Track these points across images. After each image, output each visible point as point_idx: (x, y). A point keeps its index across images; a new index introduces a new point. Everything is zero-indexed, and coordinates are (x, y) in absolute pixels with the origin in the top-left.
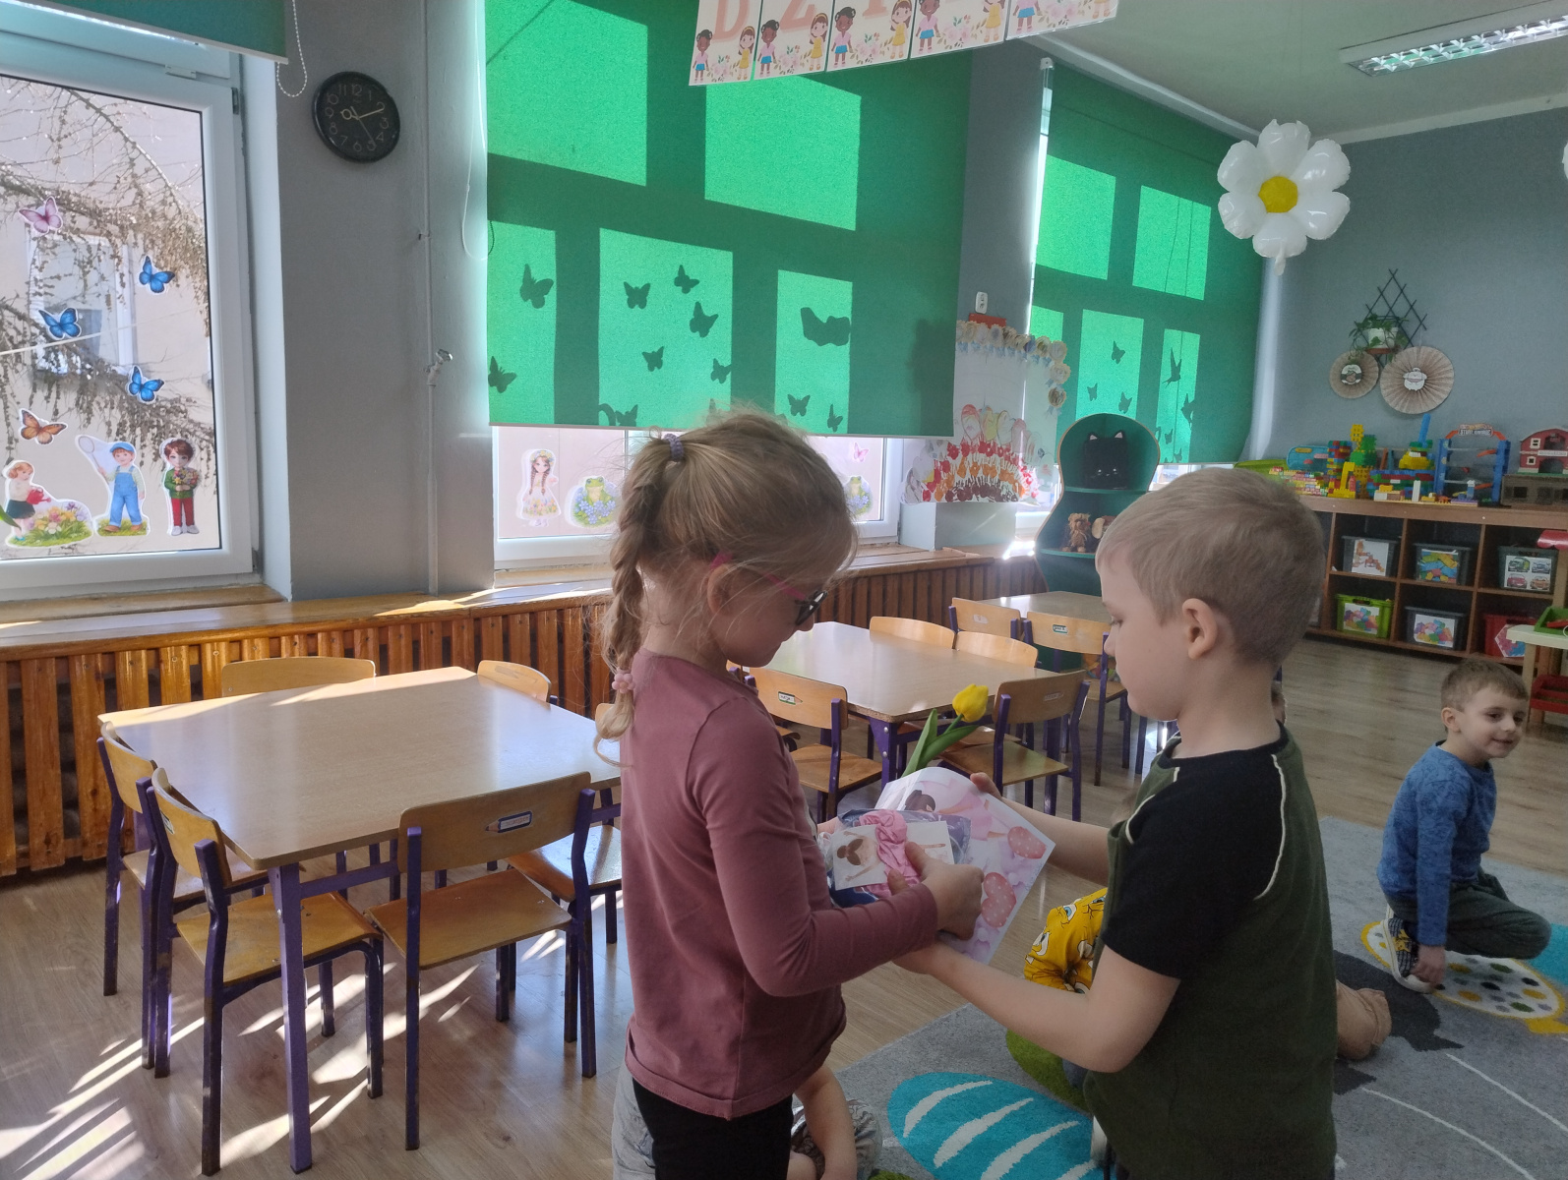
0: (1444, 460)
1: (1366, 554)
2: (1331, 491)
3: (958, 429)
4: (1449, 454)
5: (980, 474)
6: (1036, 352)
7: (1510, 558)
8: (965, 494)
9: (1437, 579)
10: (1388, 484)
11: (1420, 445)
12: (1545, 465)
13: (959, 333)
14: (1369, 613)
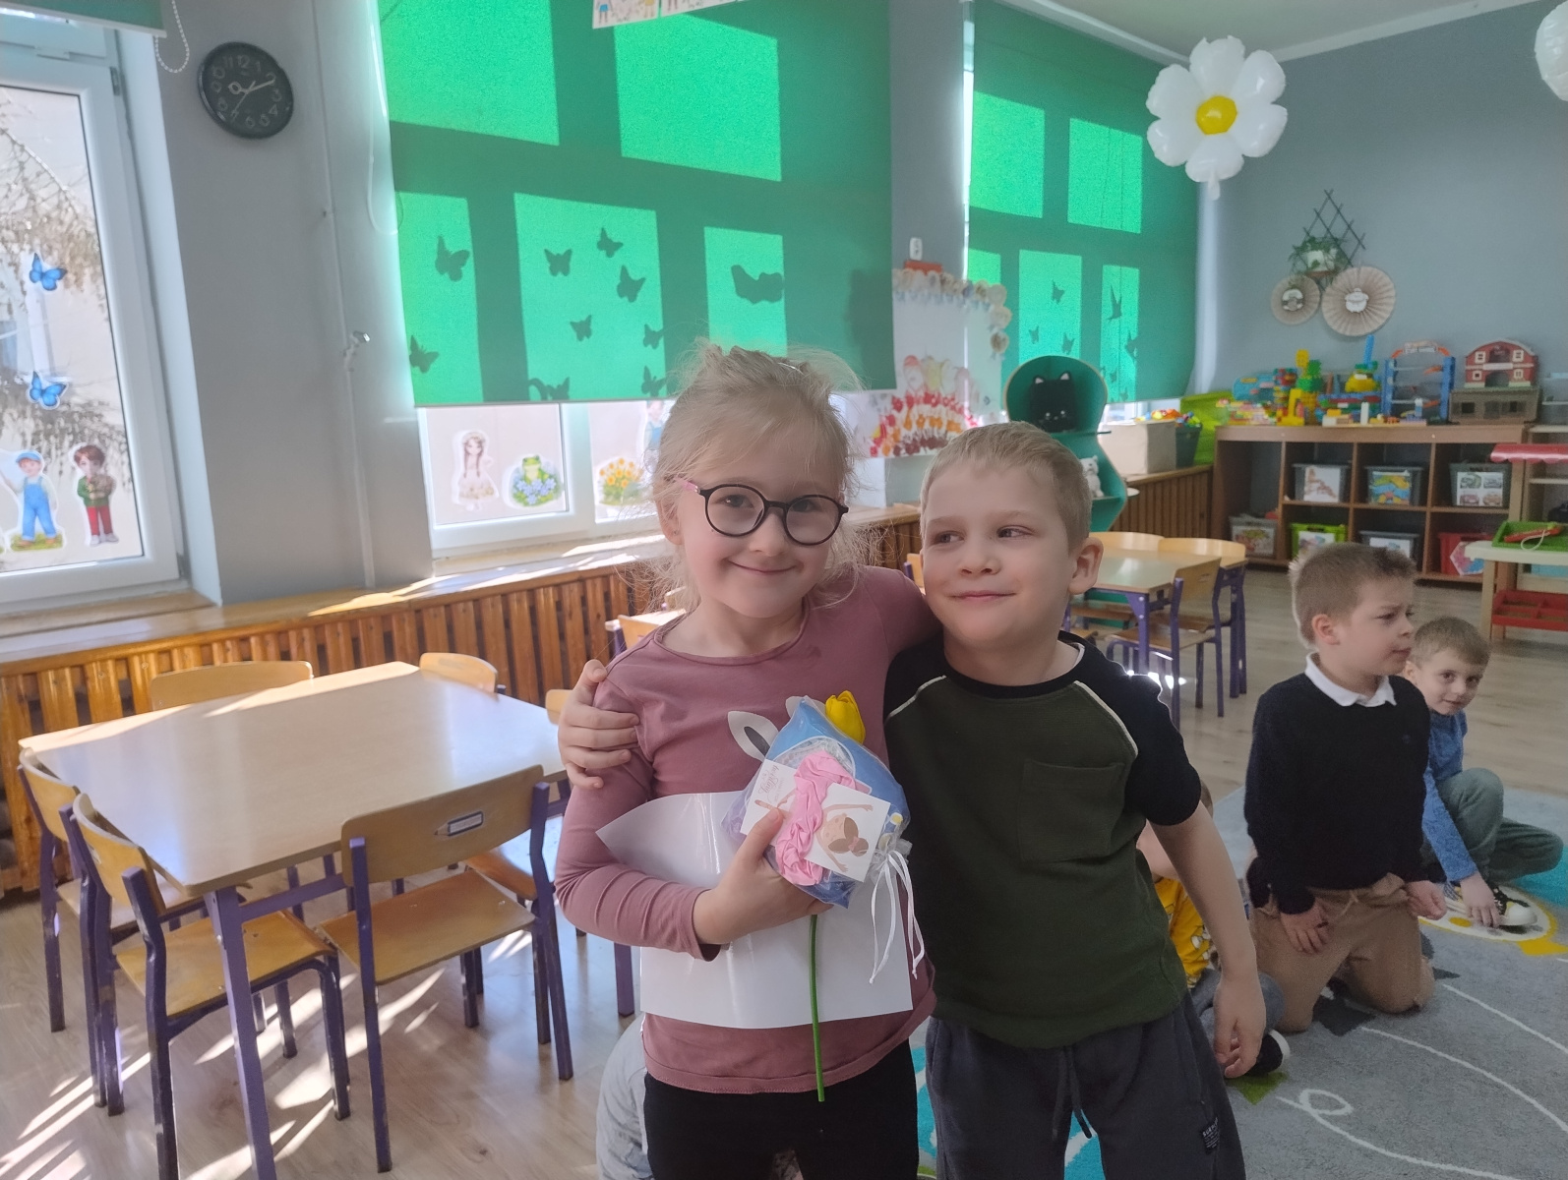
0: (1390, 380)
1: (1317, 481)
2: (1279, 420)
3: (901, 381)
4: (1395, 374)
5: (927, 425)
6: (975, 296)
7: (1461, 475)
8: (912, 448)
9: (1390, 502)
10: (1336, 408)
11: (1365, 367)
12: (1491, 379)
13: (895, 282)
14: (1324, 540)
